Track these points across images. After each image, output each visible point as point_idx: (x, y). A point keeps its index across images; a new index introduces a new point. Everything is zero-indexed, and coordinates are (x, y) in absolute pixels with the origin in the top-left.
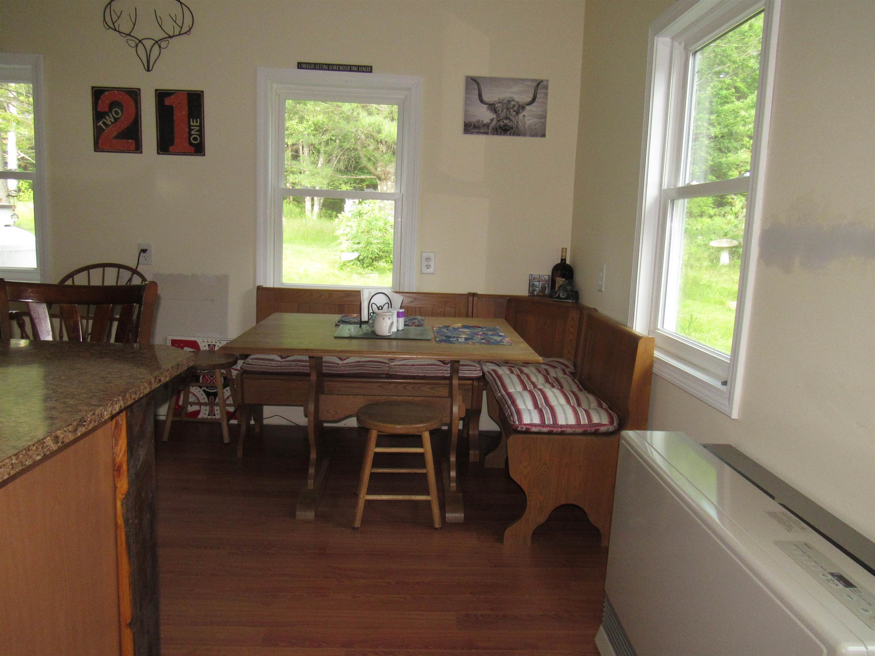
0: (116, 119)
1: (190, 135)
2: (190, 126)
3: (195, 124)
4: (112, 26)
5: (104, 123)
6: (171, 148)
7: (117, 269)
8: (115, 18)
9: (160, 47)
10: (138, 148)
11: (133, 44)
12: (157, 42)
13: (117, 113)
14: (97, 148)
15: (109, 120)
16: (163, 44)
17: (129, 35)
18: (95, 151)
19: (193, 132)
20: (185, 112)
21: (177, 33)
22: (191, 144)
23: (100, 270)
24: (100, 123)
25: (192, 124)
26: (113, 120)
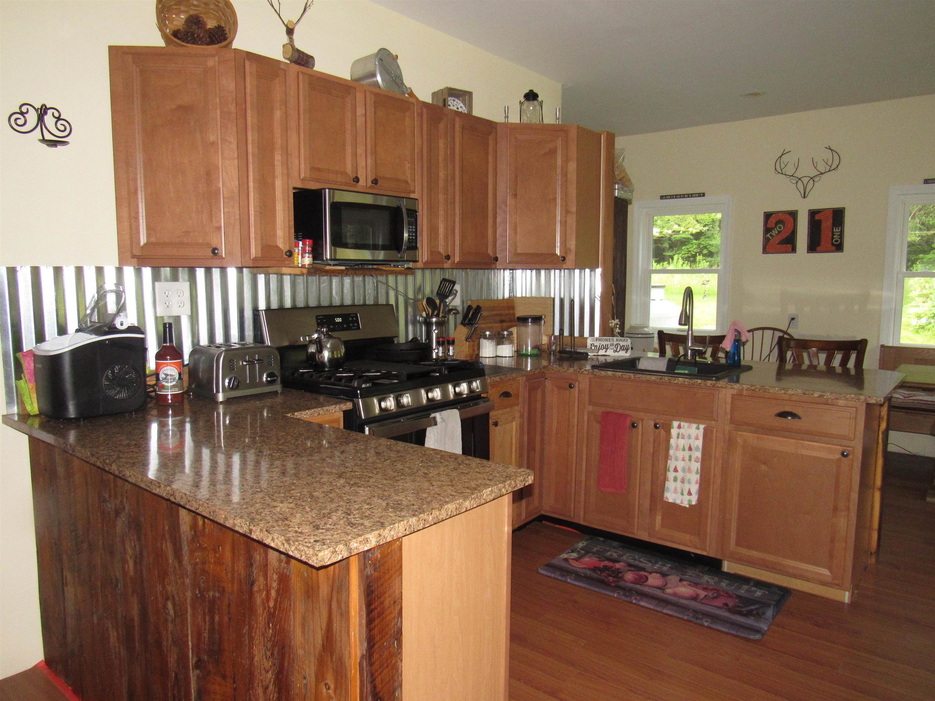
0: (779, 232)
1: (833, 238)
2: (833, 232)
3: (837, 230)
4: (780, 172)
5: (771, 235)
6: (818, 248)
7: (772, 331)
8: (783, 166)
9: (814, 181)
10: (794, 250)
11: (794, 181)
12: (812, 178)
13: (780, 228)
14: (765, 251)
15: (774, 233)
16: (816, 179)
17: (792, 176)
18: (763, 253)
19: (835, 237)
20: (830, 223)
21: (827, 170)
22: (833, 244)
23: (761, 331)
24: (768, 235)
25: (834, 230)
26: (777, 233)
